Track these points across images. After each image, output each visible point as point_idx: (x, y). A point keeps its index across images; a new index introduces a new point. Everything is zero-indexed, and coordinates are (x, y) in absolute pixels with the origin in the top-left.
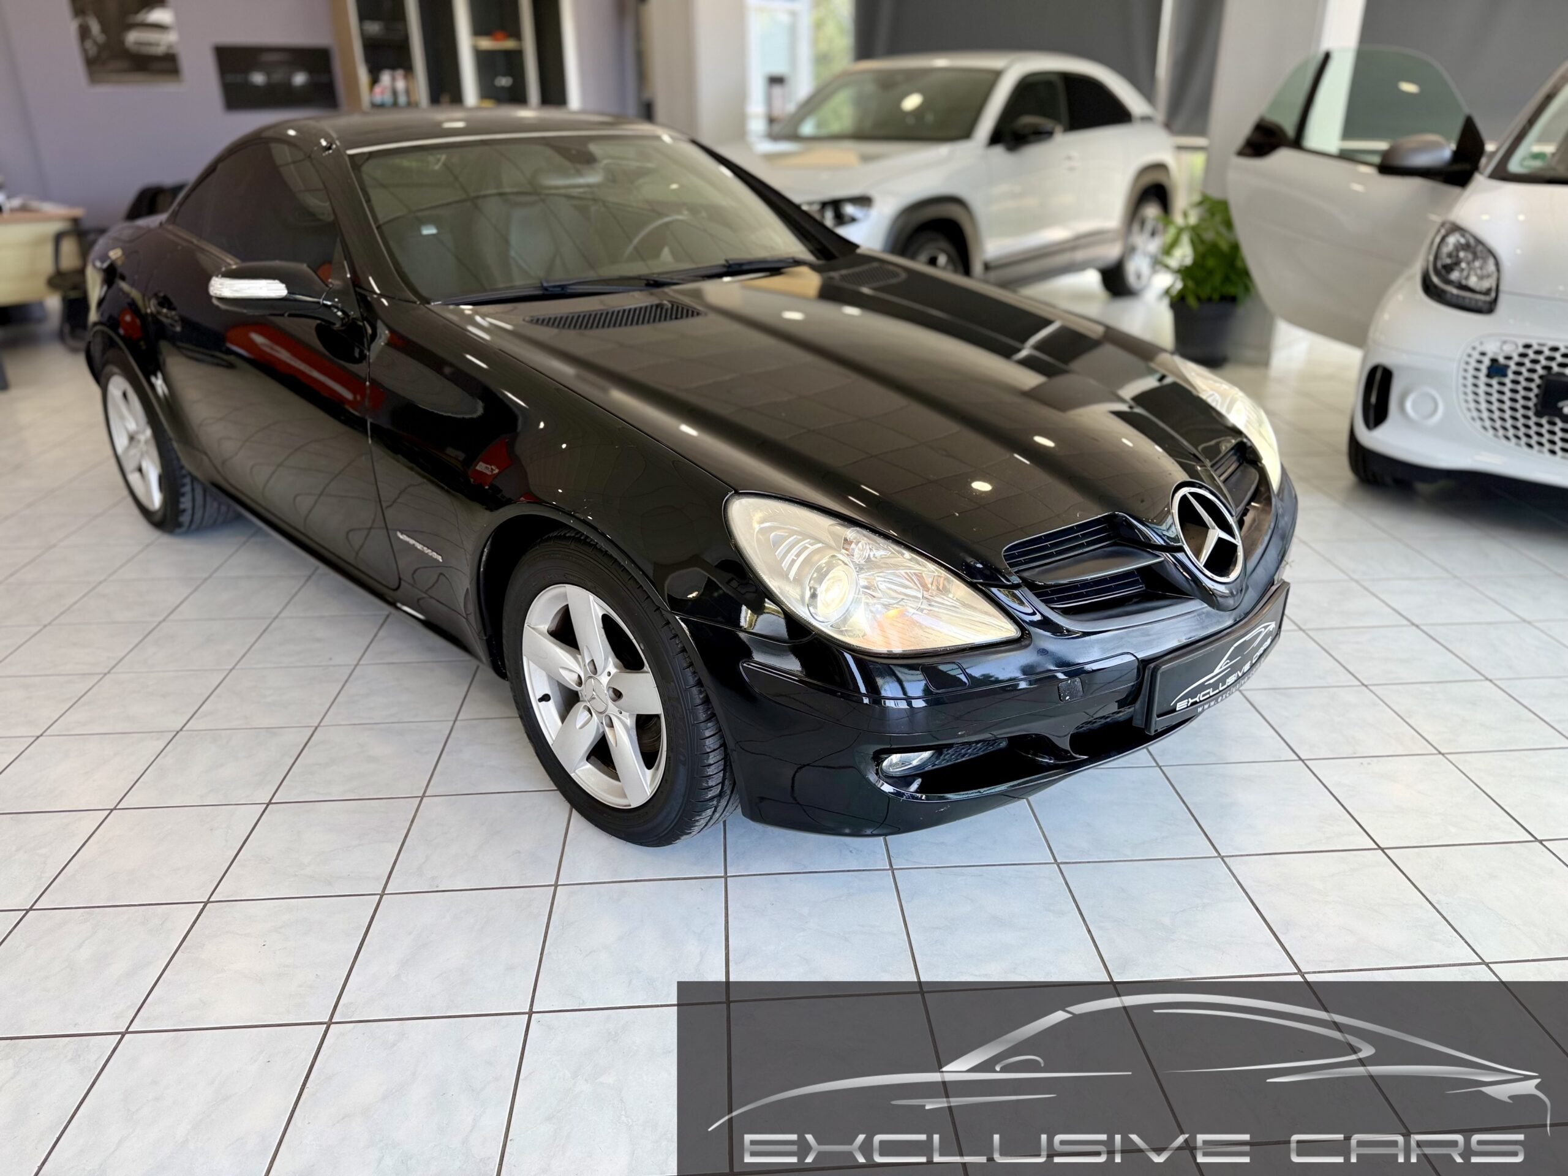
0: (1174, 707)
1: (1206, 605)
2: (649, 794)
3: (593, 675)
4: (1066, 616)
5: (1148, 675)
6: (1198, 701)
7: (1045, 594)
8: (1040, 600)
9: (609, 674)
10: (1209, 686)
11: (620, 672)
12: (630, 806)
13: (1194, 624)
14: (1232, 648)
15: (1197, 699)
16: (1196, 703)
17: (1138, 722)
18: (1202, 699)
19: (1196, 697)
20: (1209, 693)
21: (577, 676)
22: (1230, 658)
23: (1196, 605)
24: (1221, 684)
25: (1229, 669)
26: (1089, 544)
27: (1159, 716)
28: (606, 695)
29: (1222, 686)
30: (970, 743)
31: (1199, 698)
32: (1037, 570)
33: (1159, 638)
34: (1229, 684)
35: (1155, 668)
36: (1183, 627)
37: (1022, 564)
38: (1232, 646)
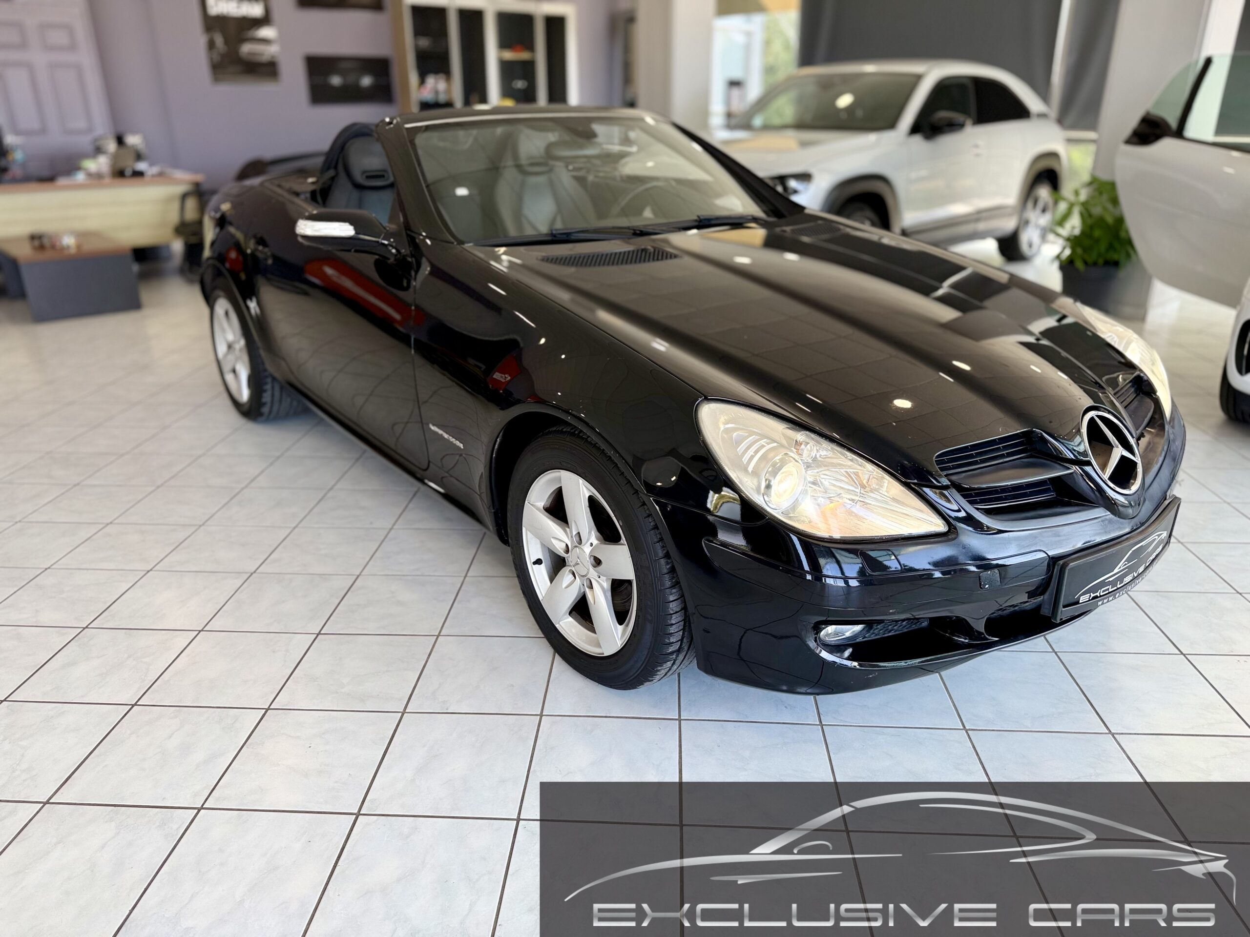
0: (1077, 600)
1: (1109, 513)
2: (619, 646)
3: (578, 545)
4: (989, 516)
5: (1057, 570)
6: (1099, 595)
7: (972, 495)
8: (967, 501)
9: (591, 545)
10: (1109, 583)
11: (600, 544)
12: (603, 654)
13: (1098, 529)
14: (1131, 552)
15: (1098, 594)
16: (1096, 597)
17: (1046, 611)
18: (1102, 594)
19: (1097, 592)
20: (1108, 589)
21: (565, 545)
22: (1128, 560)
23: (1100, 512)
24: (1119, 582)
25: (1126, 570)
26: (1009, 455)
27: (1064, 607)
28: (588, 562)
29: (1119, 584)
30: (897, 621)
31: (1100, 593)
32: (964, 474)
33: (1068, 539)
35: (1063, 564)
36: (1089, 530)
37: (950, 469)
38: (1131, 550)
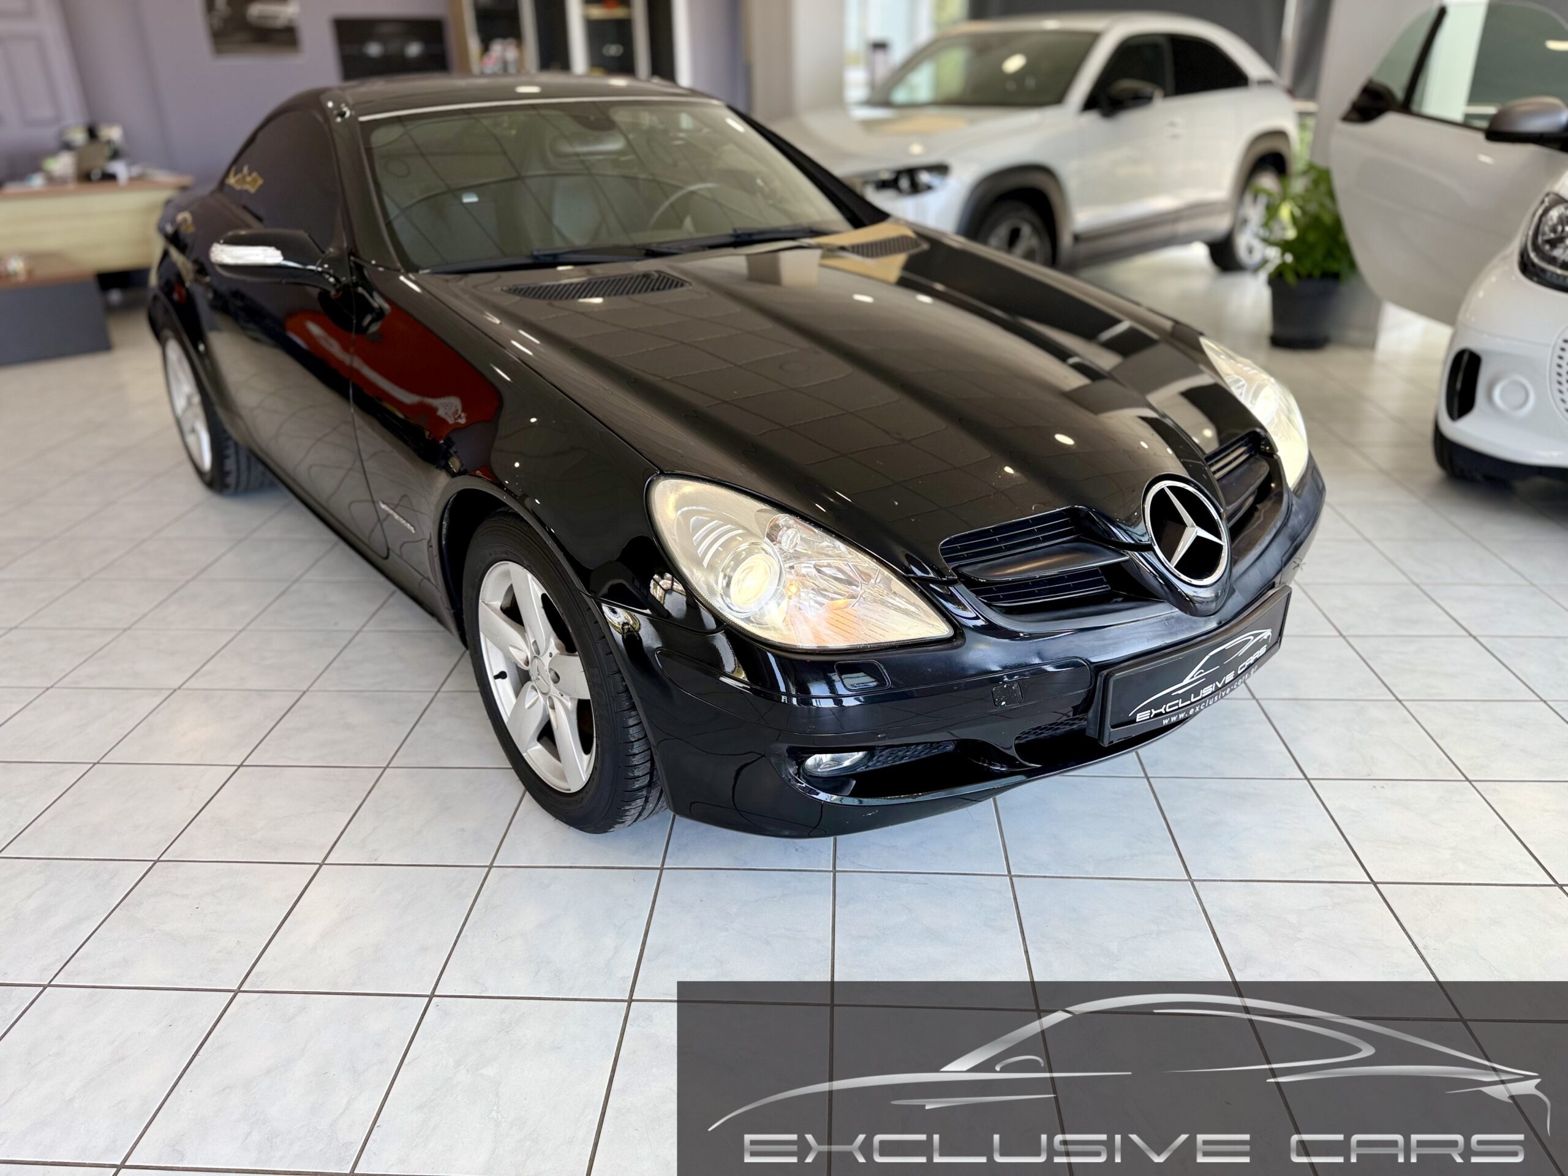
0: (1133, 718)
1: (1177, 610)
2: (584, 780)
3: (537, 656)
4: (1010, 616)
5: (1101, 682)
6: (1164, 712)
7: (988, 592)
8: (981, 599)
9: (551, 655)
10: (1178, 697)
11: (561, 654)
12: (570, 790)
13: (1160, 629)
14: (1207, 657)
15: (1162, 710)
16: (1161, 712)
17: (1092, 732)
18: (1168, 710)
19: (1161, 708)
20: (1178, 704)
21: (526, 657)
22: (1205, 667)
23: (1165, 611)
24: (1193, 695)
25: (1204, 679)
26: (1045, 539)
27: (1113, 727)
28: (549, 677)
29: (1194, 698)
30: (908, 745)
31: (1165, 709)
32: (980, 565)
33: (1116, 643)
34: (1204, 696)
35: (1108, 674)
36: (1147, 632)
37: (964, 558)
